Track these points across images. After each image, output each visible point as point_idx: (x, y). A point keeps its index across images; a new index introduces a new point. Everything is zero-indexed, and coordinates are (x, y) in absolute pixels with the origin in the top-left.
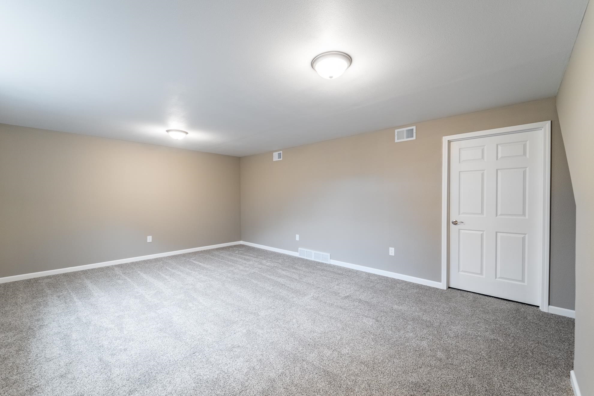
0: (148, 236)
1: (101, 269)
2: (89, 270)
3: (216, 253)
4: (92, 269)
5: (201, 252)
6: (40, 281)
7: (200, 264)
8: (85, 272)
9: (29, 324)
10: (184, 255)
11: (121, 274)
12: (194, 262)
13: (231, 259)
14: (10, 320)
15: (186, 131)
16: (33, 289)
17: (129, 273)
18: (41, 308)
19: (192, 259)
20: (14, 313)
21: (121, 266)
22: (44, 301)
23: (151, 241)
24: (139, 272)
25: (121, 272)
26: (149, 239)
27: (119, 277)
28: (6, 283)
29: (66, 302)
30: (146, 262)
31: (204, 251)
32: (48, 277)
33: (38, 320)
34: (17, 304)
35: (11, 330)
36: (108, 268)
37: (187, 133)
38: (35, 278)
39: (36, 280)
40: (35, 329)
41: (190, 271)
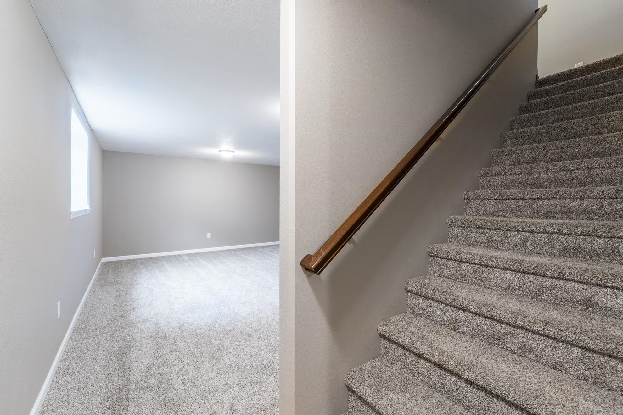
0: (208, 233)
1: (175, 256)
2: (166, 256)
3: (261, 250)
4: (169, 256)
5: (249, 248)
6: (136, 261)
7: (245, 256)
8: (164, 257)
9: (131, 283)
10: (235, 250)
11: (187, 260)
12: (241, 255)
13: (270, 254)
14: (121, 280)
15: (233, 151)
16: (132, 265)
17: (192, 259)
18: (137, 275)
19: (240, 252)
20: (122, 277)
21: (188, 255)
22: (139, 272)
23: (210, 237)
24: (199, 259)
25: (187, 258)
26: (209, 235)
27: (185, 261)
28: (116, 261)
29: (151, 273)
30: (205, 253)
31: (252, 247)
32: (141, 259)
33: (136, 281)
34: (124, 272)
35: (122, 284)
36: (179, 255)
37: (234, 152)
38: (133, 259)
39: (134, 260)
40: (134, 285)
41: (236, 261)
